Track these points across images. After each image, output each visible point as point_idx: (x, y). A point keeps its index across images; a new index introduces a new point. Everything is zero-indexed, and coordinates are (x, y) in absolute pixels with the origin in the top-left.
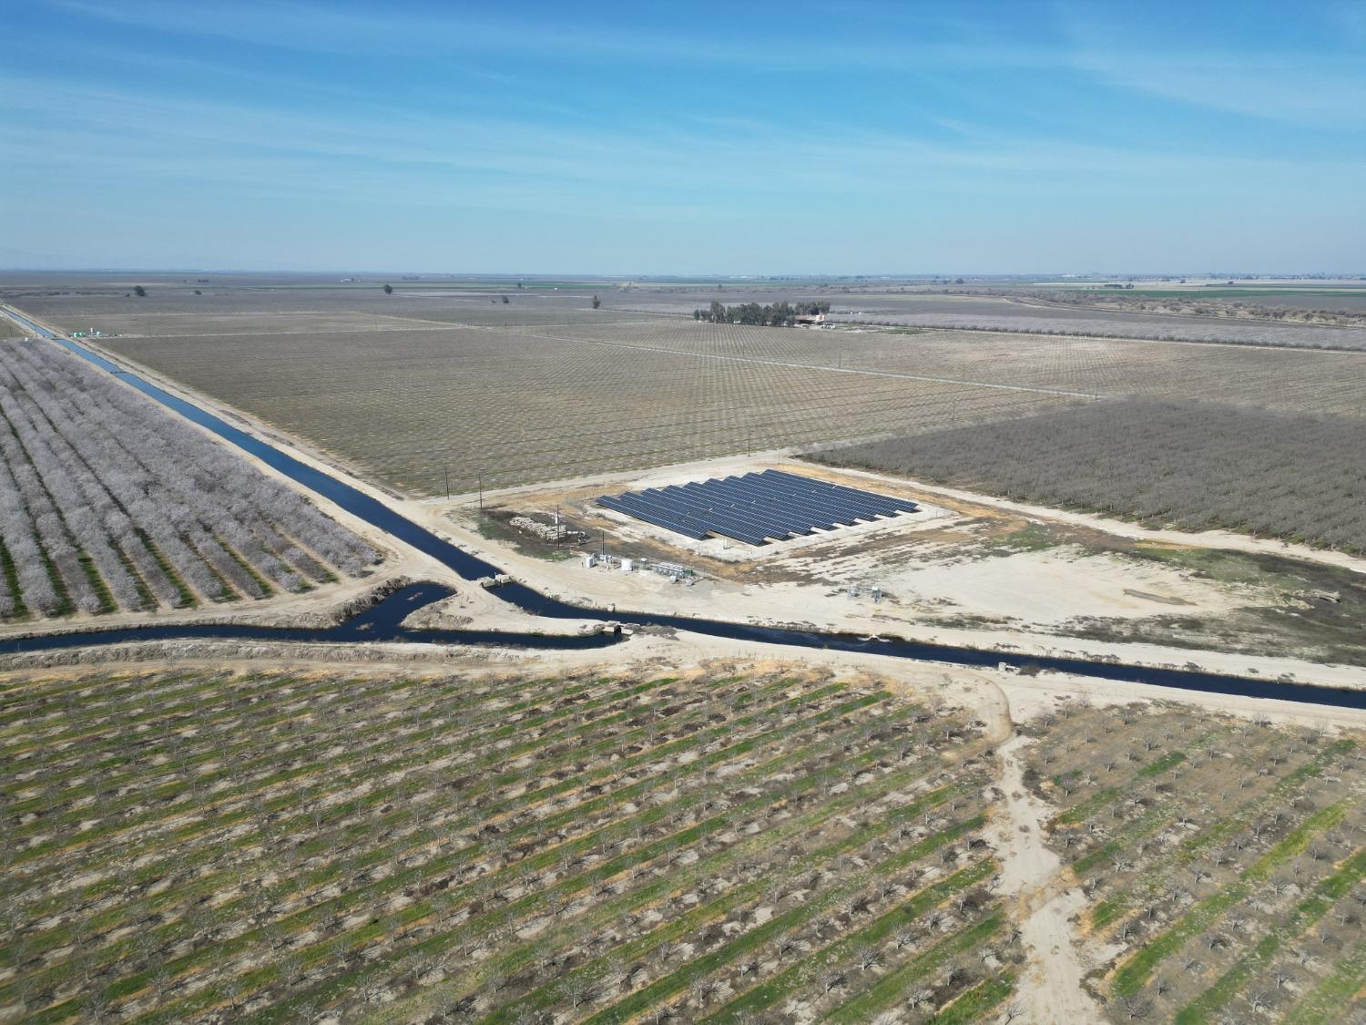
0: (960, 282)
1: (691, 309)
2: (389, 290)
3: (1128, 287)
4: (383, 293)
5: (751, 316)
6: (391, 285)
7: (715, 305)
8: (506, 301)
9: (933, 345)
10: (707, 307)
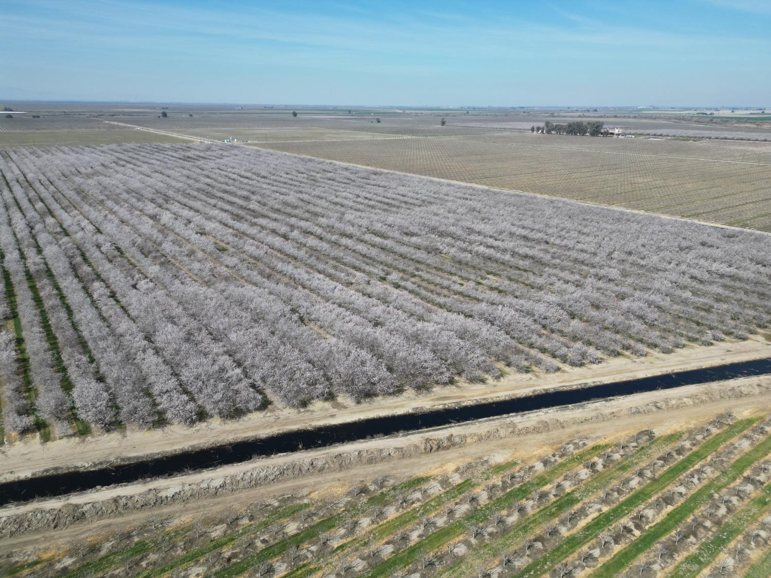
0: (596, 111)
1: (528, 125)
2: (295, 114)
3: (711, 114)
4: (292, 117)
5: (576, 129)
6: (297, 112)
7: (547, 124)
8: (379, 122)
9: (732, 148)
10: (542, 125)
